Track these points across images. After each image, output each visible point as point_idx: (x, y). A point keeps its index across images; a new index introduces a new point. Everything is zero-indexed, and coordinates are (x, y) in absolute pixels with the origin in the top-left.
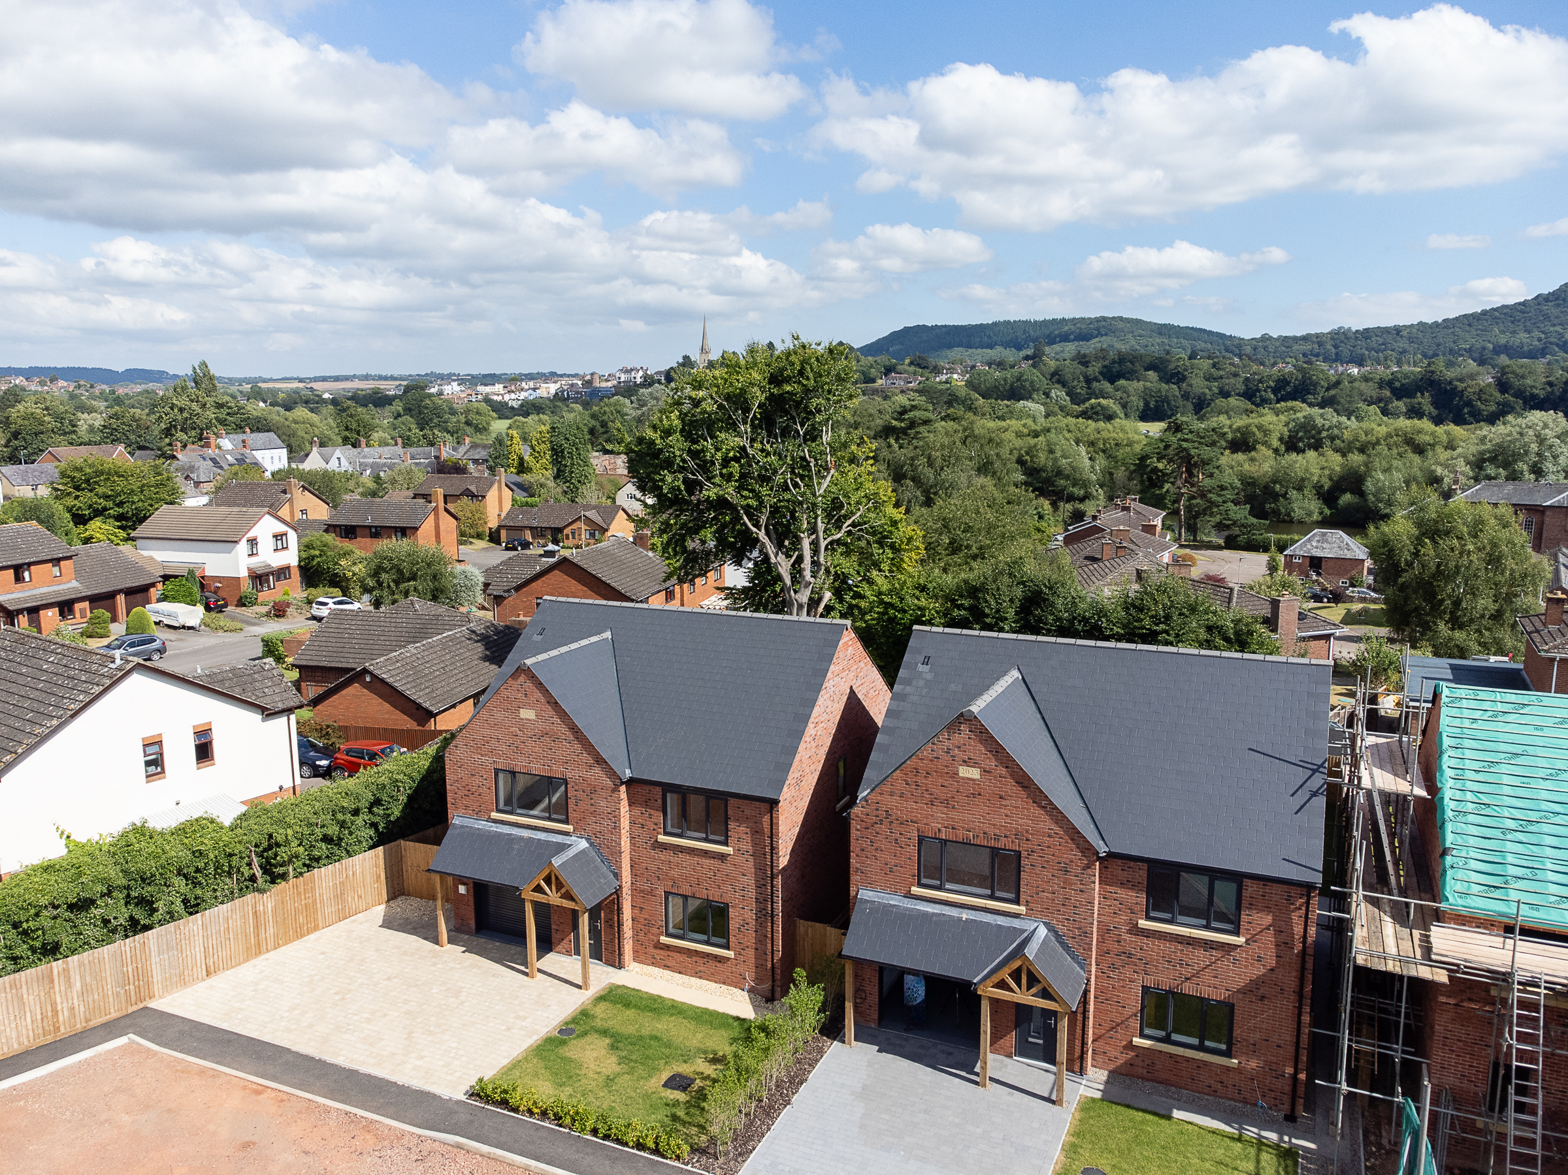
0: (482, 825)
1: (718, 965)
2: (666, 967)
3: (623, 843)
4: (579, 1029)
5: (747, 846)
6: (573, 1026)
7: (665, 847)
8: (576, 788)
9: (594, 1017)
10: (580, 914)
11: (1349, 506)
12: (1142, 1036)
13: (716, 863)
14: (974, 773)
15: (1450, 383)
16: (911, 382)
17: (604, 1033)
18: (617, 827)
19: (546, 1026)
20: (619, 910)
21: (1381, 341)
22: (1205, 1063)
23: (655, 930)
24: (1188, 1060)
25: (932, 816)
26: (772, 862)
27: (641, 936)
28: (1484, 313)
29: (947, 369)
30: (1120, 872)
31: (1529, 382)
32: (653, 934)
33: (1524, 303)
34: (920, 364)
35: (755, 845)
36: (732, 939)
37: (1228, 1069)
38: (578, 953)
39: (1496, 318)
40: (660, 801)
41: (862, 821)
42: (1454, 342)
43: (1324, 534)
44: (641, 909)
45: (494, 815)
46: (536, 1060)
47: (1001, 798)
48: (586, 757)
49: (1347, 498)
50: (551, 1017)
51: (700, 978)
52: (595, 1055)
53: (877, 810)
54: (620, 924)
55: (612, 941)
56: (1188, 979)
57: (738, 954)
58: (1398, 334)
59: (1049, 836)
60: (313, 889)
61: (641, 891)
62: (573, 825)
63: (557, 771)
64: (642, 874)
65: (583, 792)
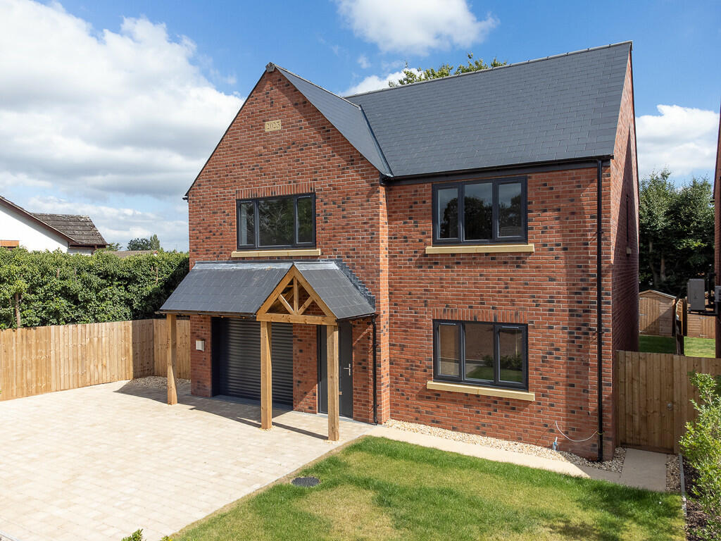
0: (221, 266)
1: (511, 413)
2: (435, 423)
3: (381, 259)
4: (324, 478)
5: (554, 238)
6: (316, 475)
7: (436, 260)
8: (326, 201)
9: (346, 465)
10: (329, 330)
13: (509, 271)
17: (365, 484)
18: (374, 239)
19: (276, 474)
20: (376, 347)
23: (420, 374)
26: (599, 253)
27: (402, 385)
32: (417, 380)
36: (533, 375)
38: (324, 408)
40: (429, 203)
44: (402, 347)
45: (235, 254)
46: (250, 516)
48: (338, 161)
50: (285, 464)
51: (483, 434)
52: (352, 511)
54: (376, 365)
55: (365, 388)
57: (541, 395)
60: (47, 345)
61: (402, 323)
62: (321, 247)
63: (304, 186)
64: (404, 301)
65: (334, 203)
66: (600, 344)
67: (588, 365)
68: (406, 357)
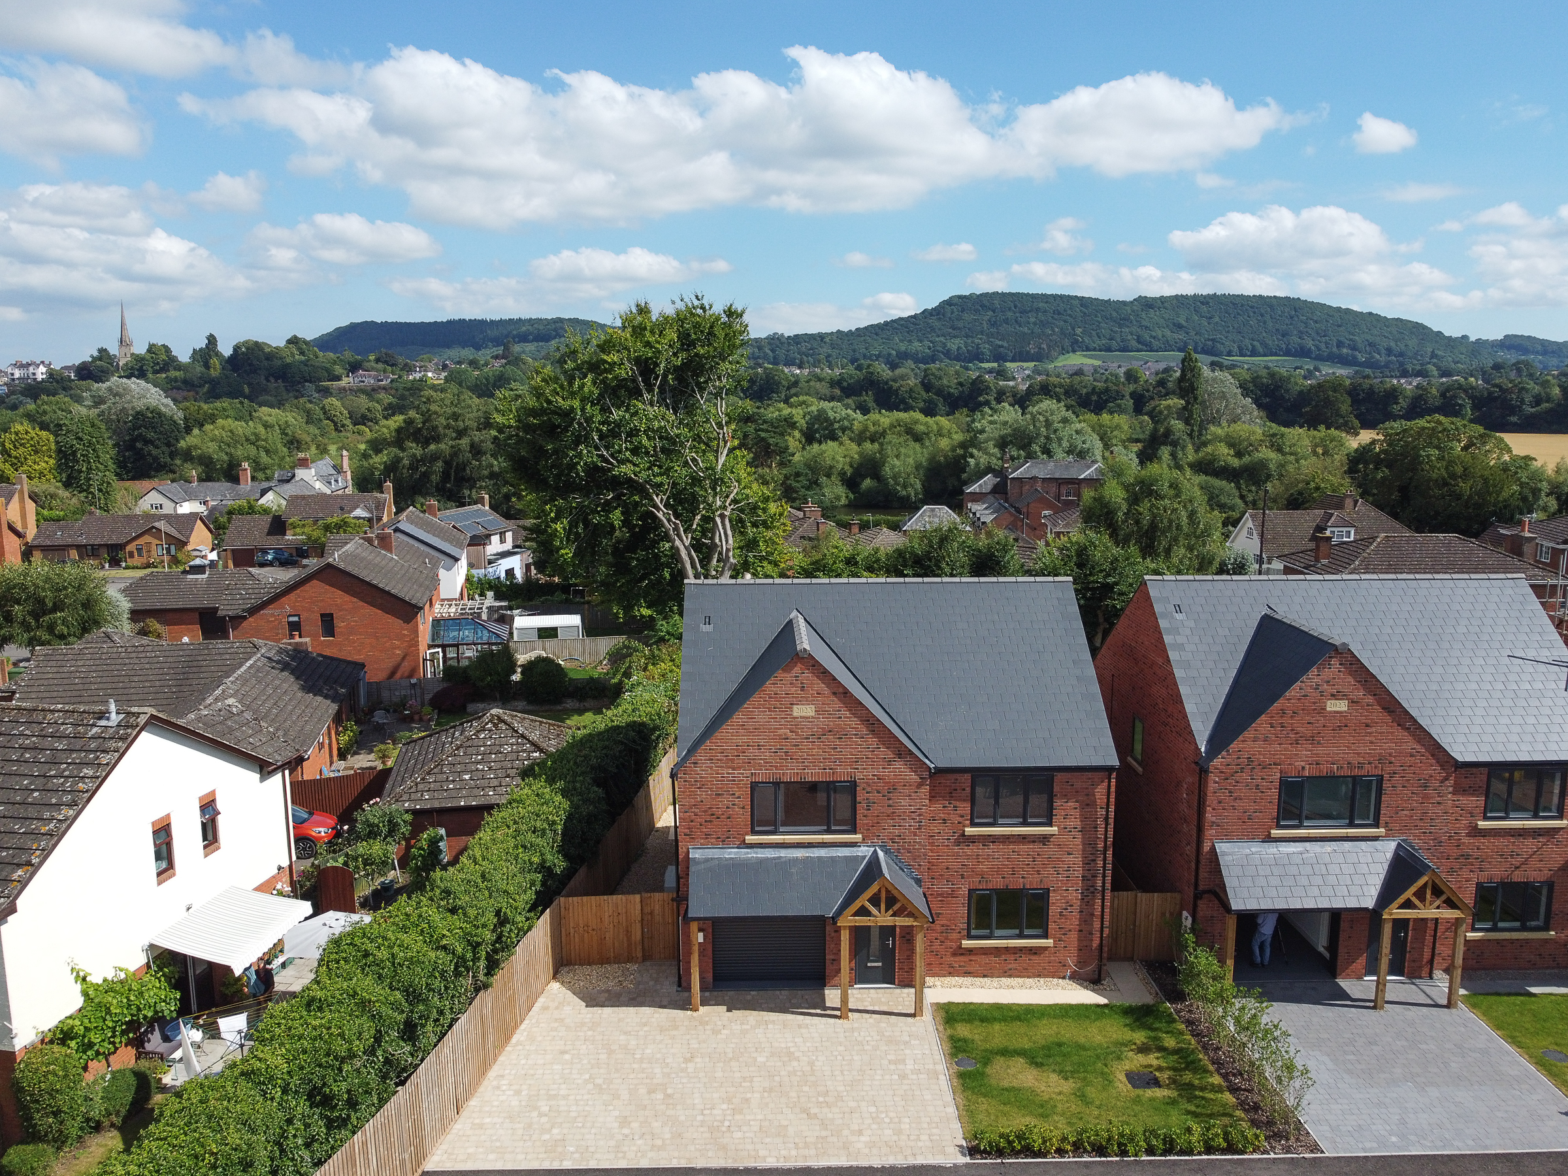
0: (732, 853)
1: (1033, 957)
2: (968, 974)
4: (975, 1057)
5: (1075, 822)
6: (963, 1055)
7: (973, 839)
8: (869, 789)
11: (869, 490)
12: (1474, 930)
13: (1037, 847)
14: (1341, 706)
15: (887, 383)
16: (382, 380)
17: (1005, 1053)
18: (922, 827)
21: (809, 346)
22: (1527, 941)
23: (955, 936)
24: (1512, 941)
25: (1296, 755)
27: (936, 946)
28: (886, 323)
29: (420, 367)
30: (1463, 780)
31: (945, 382)
32: (951, 941)
33: (915, 316)
34: (387, 361)
35: (1084, 818)
36: (1052, 926)
37: (1546, 941)
39: (896, 329)
40: (968, 790)
41: (1222, 772)
42: (866, 349)
43: (933, 510)
45: (750, 839)
47: (1367, 726)
48: (884, 752)
49: (867, 483)
51: (1010, 976)
52: (1029, 1076)
53: (1239, 758)
55: (909, 957)
56: (1517, 868)
57: (1058, 940)
58: (822, 340)
59: (1411, 756)
61: (938, 894)
62: (862, 833)
63: (842, 773)
64: (941, 875)
65: (879, 792)
66: (1103, 900)
67: (1093, 915)
68: (942, 922)
